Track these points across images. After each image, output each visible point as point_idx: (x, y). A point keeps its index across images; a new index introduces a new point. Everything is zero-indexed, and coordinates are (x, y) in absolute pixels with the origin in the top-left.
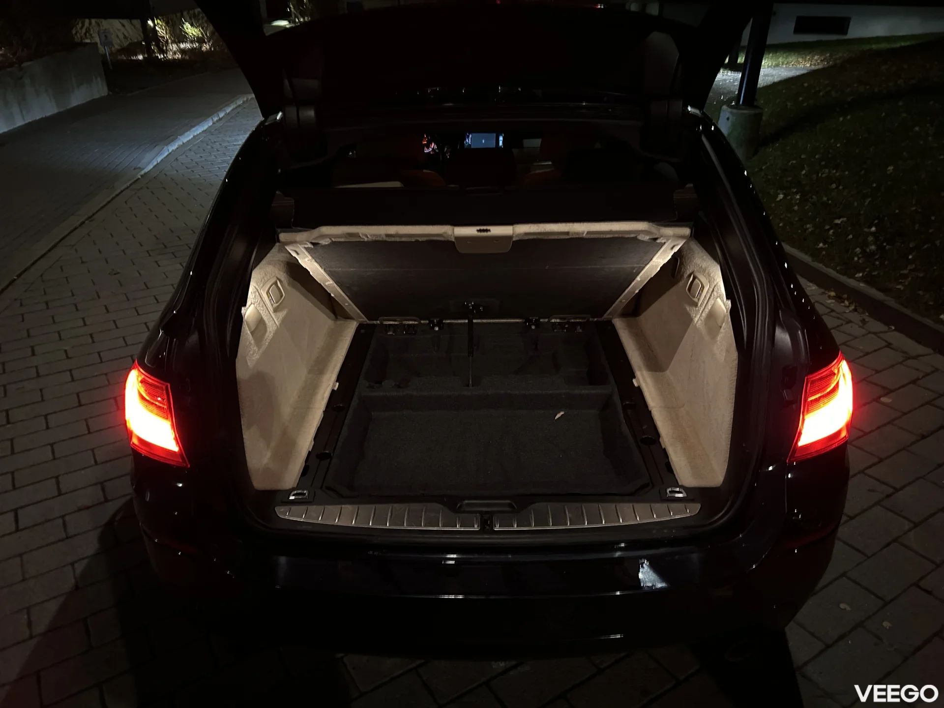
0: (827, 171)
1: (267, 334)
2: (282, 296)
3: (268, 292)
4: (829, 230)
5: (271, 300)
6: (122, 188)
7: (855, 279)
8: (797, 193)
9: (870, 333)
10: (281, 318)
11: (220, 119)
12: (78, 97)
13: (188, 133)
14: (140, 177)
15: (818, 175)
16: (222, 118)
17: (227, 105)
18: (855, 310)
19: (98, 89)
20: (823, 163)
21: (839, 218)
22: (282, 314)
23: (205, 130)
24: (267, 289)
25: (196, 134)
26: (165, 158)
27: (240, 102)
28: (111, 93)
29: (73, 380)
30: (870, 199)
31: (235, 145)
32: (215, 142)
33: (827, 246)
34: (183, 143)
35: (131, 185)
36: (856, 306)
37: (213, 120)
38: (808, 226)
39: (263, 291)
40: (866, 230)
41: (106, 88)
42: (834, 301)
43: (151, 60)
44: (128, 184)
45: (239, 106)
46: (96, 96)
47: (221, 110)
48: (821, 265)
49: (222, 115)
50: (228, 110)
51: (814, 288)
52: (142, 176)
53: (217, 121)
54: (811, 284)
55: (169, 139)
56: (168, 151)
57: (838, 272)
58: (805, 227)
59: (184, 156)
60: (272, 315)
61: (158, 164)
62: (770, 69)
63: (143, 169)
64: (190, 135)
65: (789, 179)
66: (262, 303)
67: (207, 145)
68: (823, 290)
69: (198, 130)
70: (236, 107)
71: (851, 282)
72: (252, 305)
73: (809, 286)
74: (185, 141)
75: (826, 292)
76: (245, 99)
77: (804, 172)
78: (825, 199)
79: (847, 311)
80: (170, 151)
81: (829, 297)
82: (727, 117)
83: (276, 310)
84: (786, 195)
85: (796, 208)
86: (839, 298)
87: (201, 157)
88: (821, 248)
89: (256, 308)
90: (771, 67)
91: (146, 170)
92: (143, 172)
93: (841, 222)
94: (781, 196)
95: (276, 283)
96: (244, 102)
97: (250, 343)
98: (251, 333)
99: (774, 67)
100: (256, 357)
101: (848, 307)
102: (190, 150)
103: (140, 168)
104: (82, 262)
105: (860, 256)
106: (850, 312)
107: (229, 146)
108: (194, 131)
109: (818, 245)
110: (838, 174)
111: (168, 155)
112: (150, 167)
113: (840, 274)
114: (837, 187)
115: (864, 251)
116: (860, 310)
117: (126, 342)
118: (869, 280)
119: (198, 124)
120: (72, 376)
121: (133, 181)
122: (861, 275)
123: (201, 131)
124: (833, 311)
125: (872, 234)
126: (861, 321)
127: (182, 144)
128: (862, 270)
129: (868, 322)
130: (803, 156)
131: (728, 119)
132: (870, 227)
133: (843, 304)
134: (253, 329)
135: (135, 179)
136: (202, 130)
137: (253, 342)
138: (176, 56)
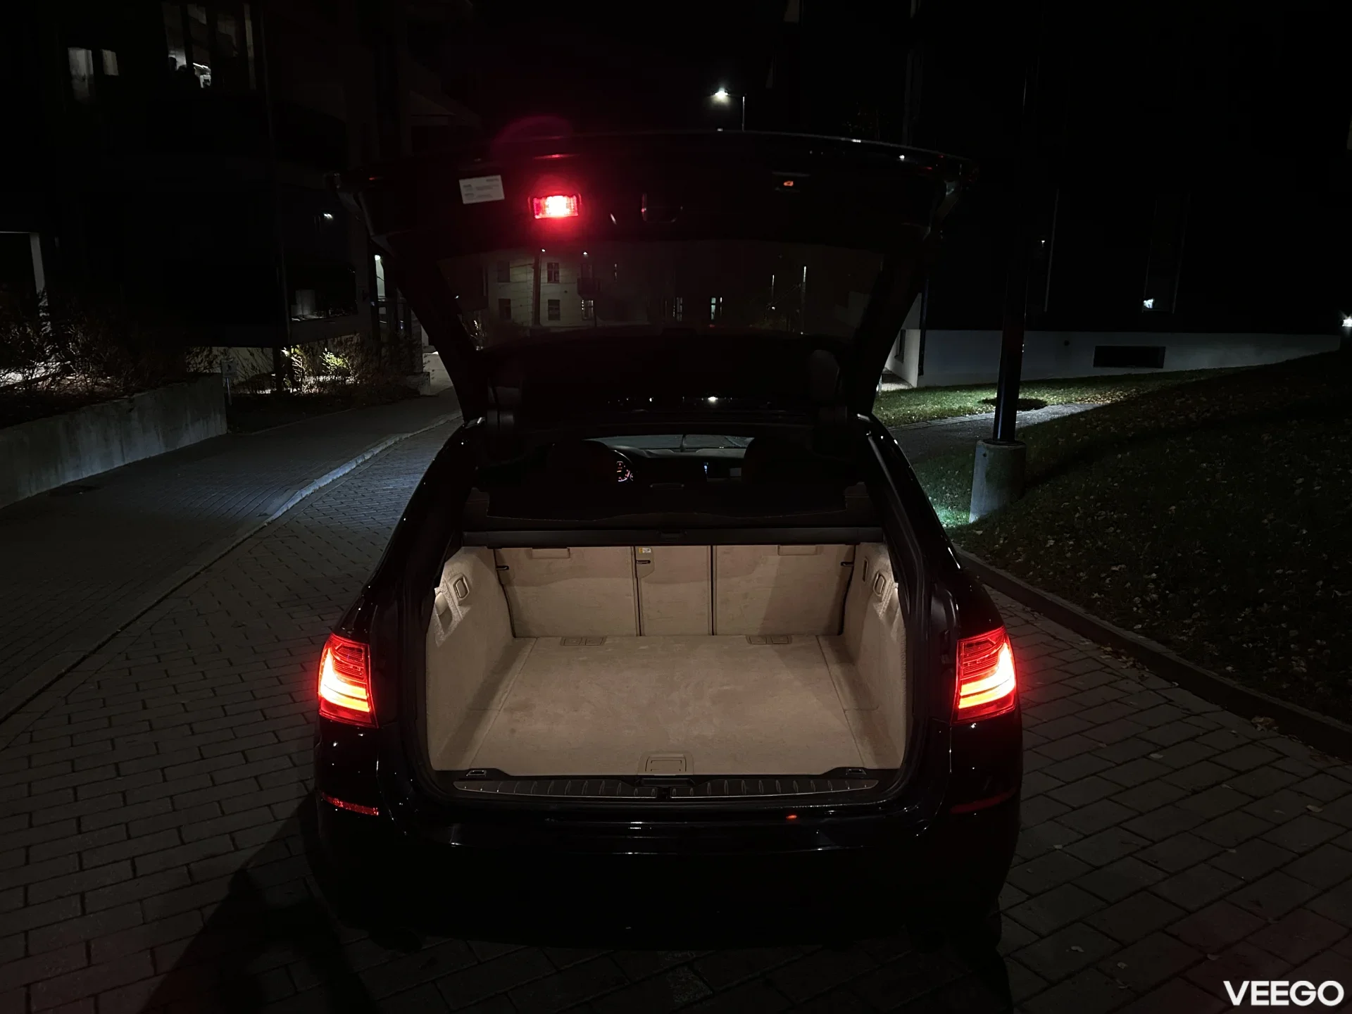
0: (1104, 513)
1: (452, 623)
2: (467, 592)
3: (454, 586)
4: (1105, 579)
5: (457, 593)
6: (245, 536)
7: (1133, 631)
8: (1070, 538)
9: (1148, 689)
10: (464, 613)
11: (366, 462)
12: (191, 436)
13: (327, 476)
14: (266, 524)
15: (1093, 518)
16: (368, 460)
17: (376, 446)
18: (1134, 666)
19: (217, 427)
20: (1099, 504)
21: (1117, 565)
22: (466, 610)
23: (347, 474)
24: (454, 582)
25: (335, 478)
26: (296, 504)
27: (390, 443)
28: (230, 432)
29: (193, 733)
30: (1149, 544)
31: (384, 490)
32: (359, 487)
33: (1103, 596)
34: (320, 488)
35: (255, 533)
36: (1134, 661)
37: (357, 462)
38: (1081, 574)
39: (451, 583)
40: (1146, 576)
41: (225, 426)
42: (1110, 656)
43: (280, 395)
44: (252, 532)
45: (390, 447)
46: (213, 434)
47: (367, 451)
48: (1095, 617)
49: (367, 457)
50: (377, 451)
51: (1087, 643)
52: (269, 523)
53: (362, 463)
54: (1084, 640)
55: (303, 482)
56: (302, 495)
57: (1114, 623)
58: (1077, 575)
59: (321, 502)
60: (458, 607)
61: (288, 510)
62: (1060, 406)
63: (272, 515)
64: (328, 478)
65: (1061, 523)
66: (449, 594)
67: (350, 490)
68: (1096, 646)
69: (339, 473)
70: (386, 449)
71: (1129, 635)
72: (441, 593)
73: (1083, 642)
74: (322, 485)
75: (1102, 647)
76: (398, 439)
77: (1077, 515)
78: (1100, 543)
79: (1124, 667)
80: (303, 496)
81: (1105, 653)
82: (984, 452)
83: (460, 604)
84: (1057, 541)
85: (1069, 555)
86: (1116, 654)
87: (342, 503)
88: (1096, 598)
89: (443, 596)
90: (1061, 404)
91: (274, 517)
92: (270, 520)
93: (1120, 569)
94: (1051, 542)
95: (462, 580)
96: (395, 443)
97: (438, 625)
98: (439, 616)
99: (1066, 403)
100: (443, 639)
101: (1125, 662)
102: (328, 495)
103: (266, 514)
104: (199, 615)
105: (1140, 605)
106: (1127, 668)
107: (378, 490)
108: (335, 474)
109: (1093, 595)
110: (1115, 516)
111: (301, 500)
112: (279, 513)
113: (1117, 626)
114: (1115, 531)
115: (1143, 601)
116: (1139, 665)
117: (254, 696)
118: (1148, 632)
119: (338, 466)
120: (191, 729)
121: (257, 529)
122: (1140, 626)
123: (341, 475)
124: (1108, 667)
125: (1153, 581)
126: (1140, 678)
127: (318, 488)
128: (1140, 621)
129: (1147, 678)
130: (1076, 498)
131: (985, 455)
132: (1150, 573)
133: (1120, 660)
134: (441, 613)
135: (261, 526)
136: (344, 473)
137: (440, 625)
138: (313, 390)
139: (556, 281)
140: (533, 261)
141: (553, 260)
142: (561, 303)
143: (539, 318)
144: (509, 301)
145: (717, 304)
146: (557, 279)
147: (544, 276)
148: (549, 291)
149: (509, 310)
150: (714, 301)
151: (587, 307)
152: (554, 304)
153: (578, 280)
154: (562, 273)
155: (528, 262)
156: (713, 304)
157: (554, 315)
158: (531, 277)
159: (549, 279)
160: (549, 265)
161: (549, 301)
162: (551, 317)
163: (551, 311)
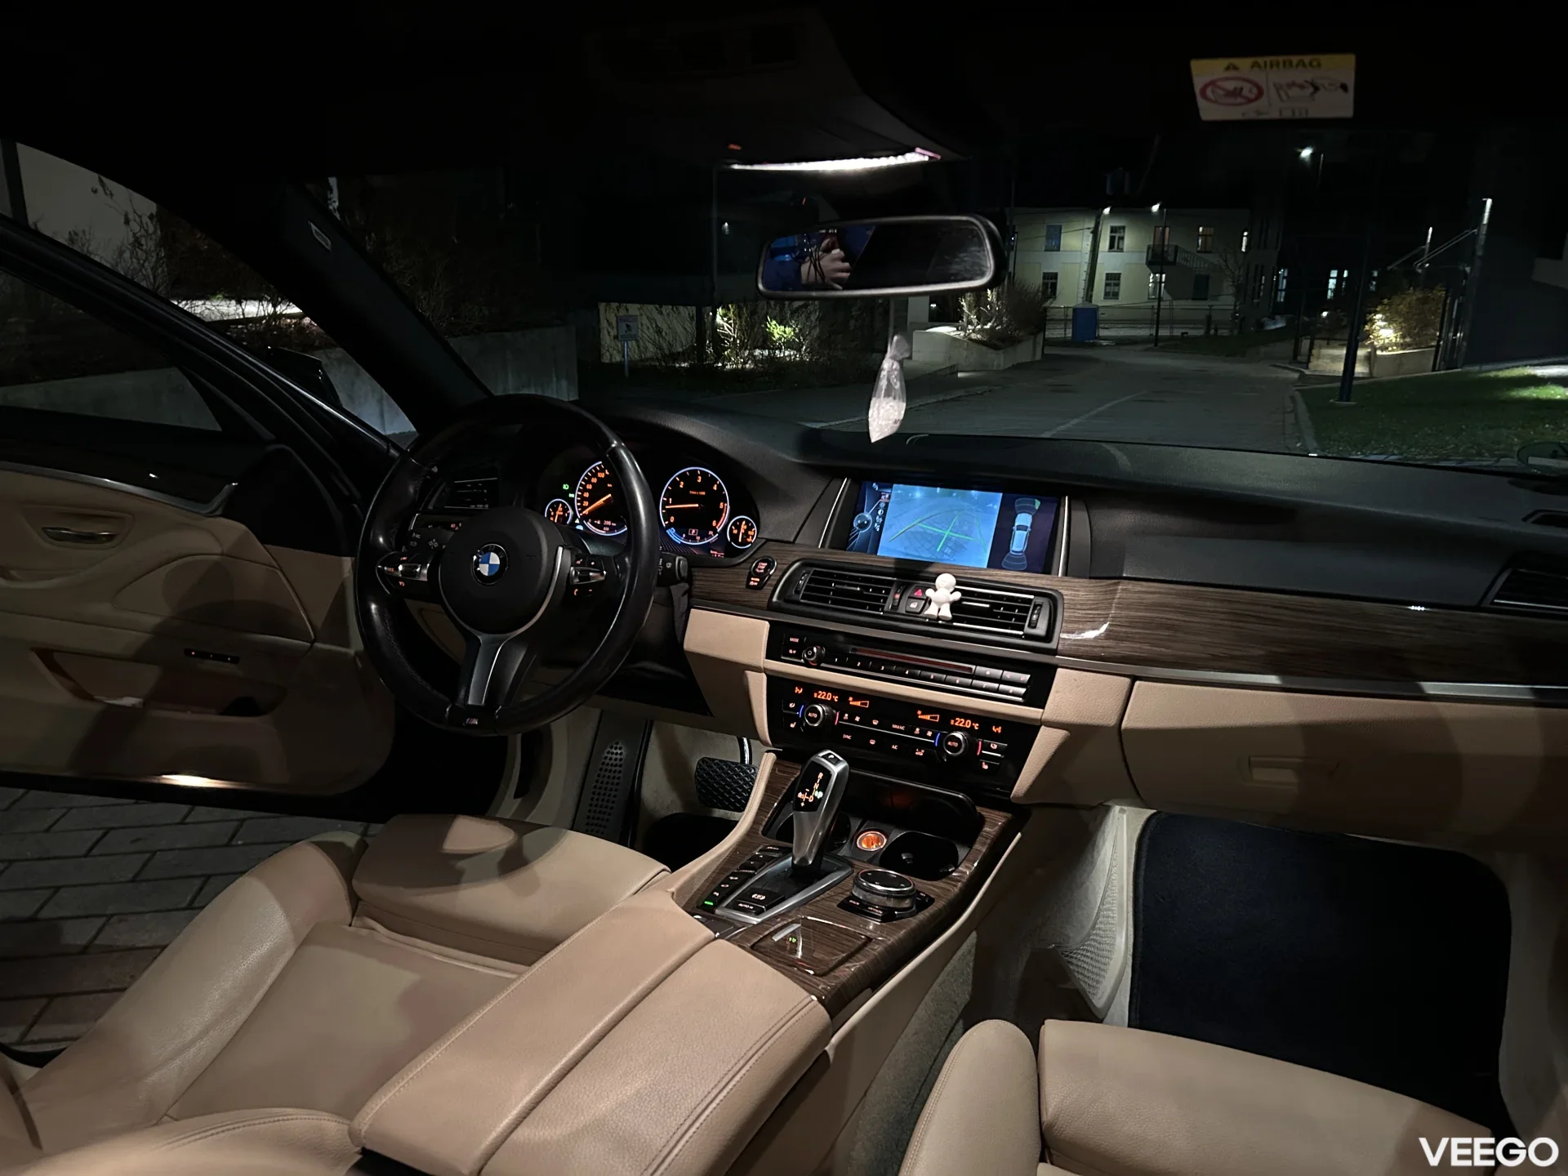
138: (747, 366)
139: (1120, 250)
140: (1092, 225)
141: (1117, 223)
142: (1122, 276)
143: (1091, 296)
144: (1055, 276)
145: (1339, 278)
146: (1120, 247)
147: (1104, 244)
148: (1108, 262)
149: (1054, 286)
150: (1334, 274)
151: (1157, 283)
152: (1113, 279)
153: (1149, 248)
154: (1129, 240)
155: (1086, 226)
156: (1333, 278)
157: (1111, 294)
158: (1087, 244)
159: (1111, 247)
160: (1113, 230)
161: (1107, 274)
162: (1107, 295)
163: (1108, 288)
